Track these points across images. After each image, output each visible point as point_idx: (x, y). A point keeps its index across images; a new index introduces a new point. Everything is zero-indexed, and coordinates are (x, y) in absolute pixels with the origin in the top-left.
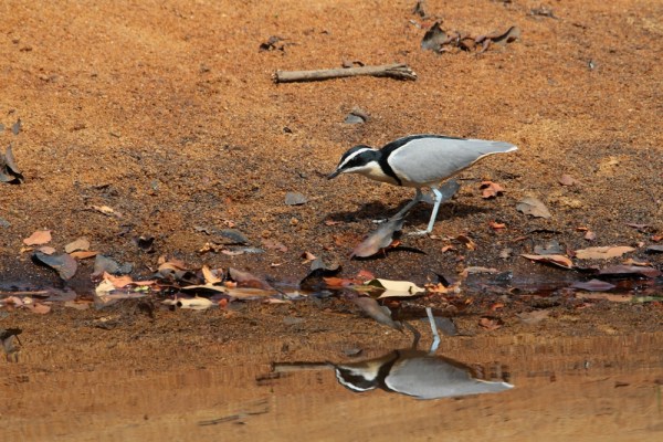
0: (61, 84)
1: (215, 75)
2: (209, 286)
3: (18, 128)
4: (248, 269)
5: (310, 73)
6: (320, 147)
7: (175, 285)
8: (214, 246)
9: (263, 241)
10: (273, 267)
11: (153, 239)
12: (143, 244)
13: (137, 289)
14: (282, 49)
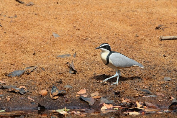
0: (89, 41)
1: (140, 38)
2: (138, 108)
3: (75, 55)
4: (151, 102)
5: (172, 37)
6: (175, 62)
7: (127, 107)
8: (140, 95)
9: (156, 93)
10: (160, 101)
11: (120, 92)
12: (117, 94)
13: (115, 109)
14: (163, 29)
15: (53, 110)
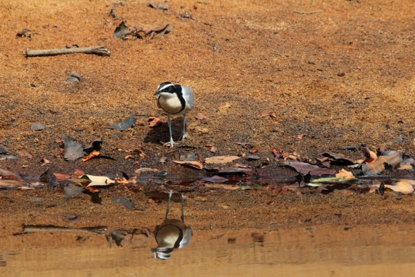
4: (8, 169)
5: (46, 51)
9: (18, 152)
10: (24, 168)
14: (30, 37)
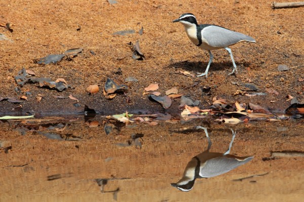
0: (164, 10)
1: (242, 5)
2: (239, 112)
3: (142, 32)
4: (259, 104)
5: (290, 4)
6: (296, 41)
7: (222, 111)
8: (241, 92)
9: (266, 89)
10: (271, 103)
11: (210, 88)
12: (205, 91)
13: (202, 114)
15: (108, 115)
